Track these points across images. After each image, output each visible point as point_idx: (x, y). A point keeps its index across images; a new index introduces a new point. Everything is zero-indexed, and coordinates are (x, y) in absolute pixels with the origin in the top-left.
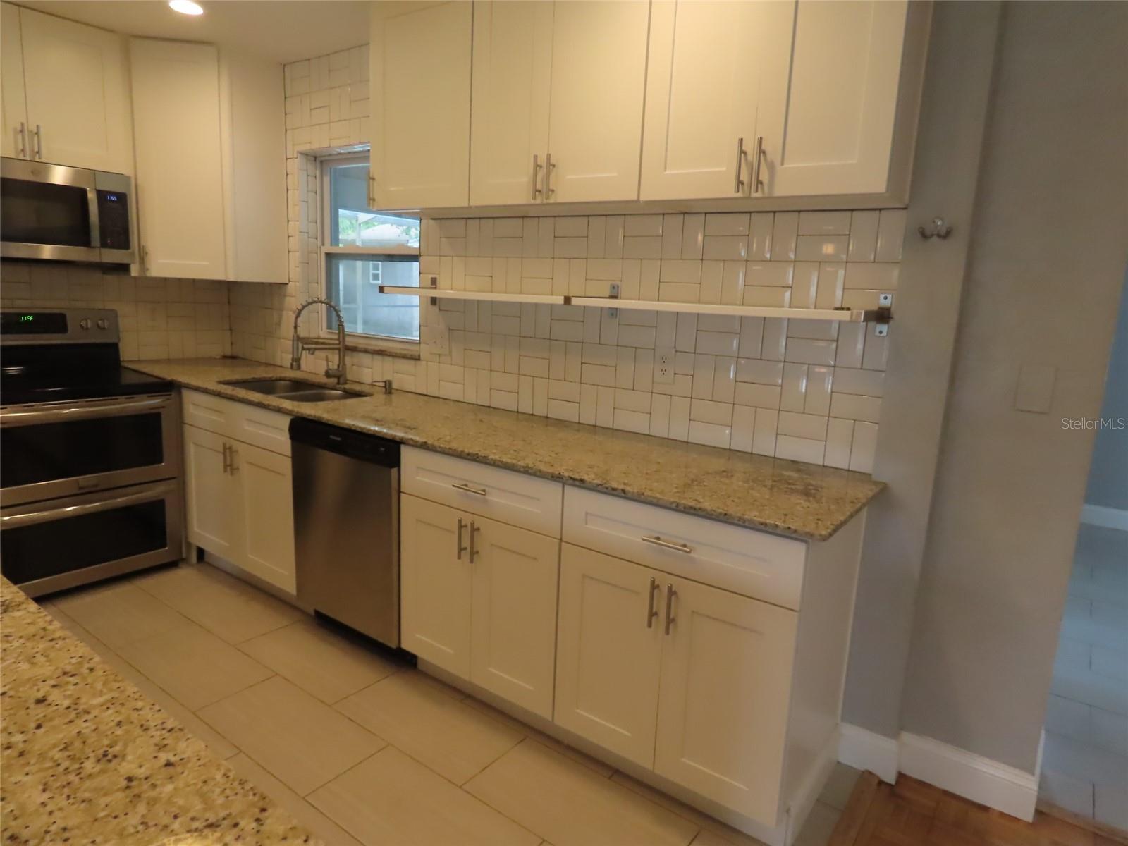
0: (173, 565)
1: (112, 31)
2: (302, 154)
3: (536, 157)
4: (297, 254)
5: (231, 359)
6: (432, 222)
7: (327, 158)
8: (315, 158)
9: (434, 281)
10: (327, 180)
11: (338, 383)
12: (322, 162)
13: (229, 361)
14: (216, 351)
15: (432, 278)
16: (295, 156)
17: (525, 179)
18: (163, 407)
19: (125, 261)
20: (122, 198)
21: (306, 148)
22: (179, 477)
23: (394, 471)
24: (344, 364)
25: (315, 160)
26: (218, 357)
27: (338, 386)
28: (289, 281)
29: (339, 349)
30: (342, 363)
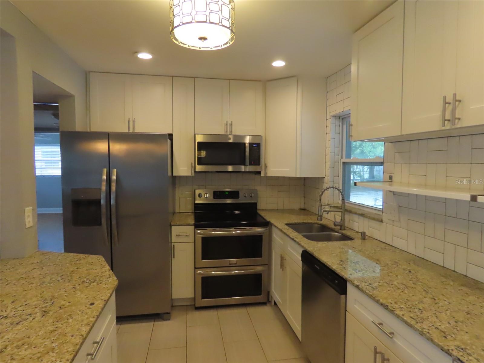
0: (264, 304)
1: (260, 81)
2: (333, 116)
3: (445, 98)
4: (329, 163)
5: (304, 210)
6: (390, 144)
7: (345, 116)
8: (340, 117)
9: (391, 178)
10: (345, 127)
11: (341, 229)
12: (343, 119)
13: (303, 211)
14: (297, 206)
15: (390, 176)
16: (330, 118)
17: (438, 114)
18: (264, 233)
19: (259, 170)
20: (259, 145)
21: (334, 113)
22: (268, 265)
23: (343, 296)
24: (344, 220)
25: (340, 118)
26: (298, 209)
27: (340, 231)
28: (325, 176)
29: (342, 212)
30: (343, 219)
